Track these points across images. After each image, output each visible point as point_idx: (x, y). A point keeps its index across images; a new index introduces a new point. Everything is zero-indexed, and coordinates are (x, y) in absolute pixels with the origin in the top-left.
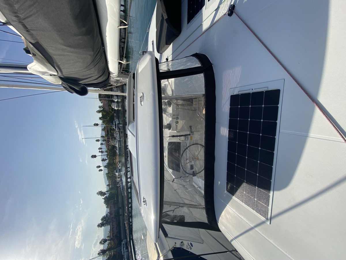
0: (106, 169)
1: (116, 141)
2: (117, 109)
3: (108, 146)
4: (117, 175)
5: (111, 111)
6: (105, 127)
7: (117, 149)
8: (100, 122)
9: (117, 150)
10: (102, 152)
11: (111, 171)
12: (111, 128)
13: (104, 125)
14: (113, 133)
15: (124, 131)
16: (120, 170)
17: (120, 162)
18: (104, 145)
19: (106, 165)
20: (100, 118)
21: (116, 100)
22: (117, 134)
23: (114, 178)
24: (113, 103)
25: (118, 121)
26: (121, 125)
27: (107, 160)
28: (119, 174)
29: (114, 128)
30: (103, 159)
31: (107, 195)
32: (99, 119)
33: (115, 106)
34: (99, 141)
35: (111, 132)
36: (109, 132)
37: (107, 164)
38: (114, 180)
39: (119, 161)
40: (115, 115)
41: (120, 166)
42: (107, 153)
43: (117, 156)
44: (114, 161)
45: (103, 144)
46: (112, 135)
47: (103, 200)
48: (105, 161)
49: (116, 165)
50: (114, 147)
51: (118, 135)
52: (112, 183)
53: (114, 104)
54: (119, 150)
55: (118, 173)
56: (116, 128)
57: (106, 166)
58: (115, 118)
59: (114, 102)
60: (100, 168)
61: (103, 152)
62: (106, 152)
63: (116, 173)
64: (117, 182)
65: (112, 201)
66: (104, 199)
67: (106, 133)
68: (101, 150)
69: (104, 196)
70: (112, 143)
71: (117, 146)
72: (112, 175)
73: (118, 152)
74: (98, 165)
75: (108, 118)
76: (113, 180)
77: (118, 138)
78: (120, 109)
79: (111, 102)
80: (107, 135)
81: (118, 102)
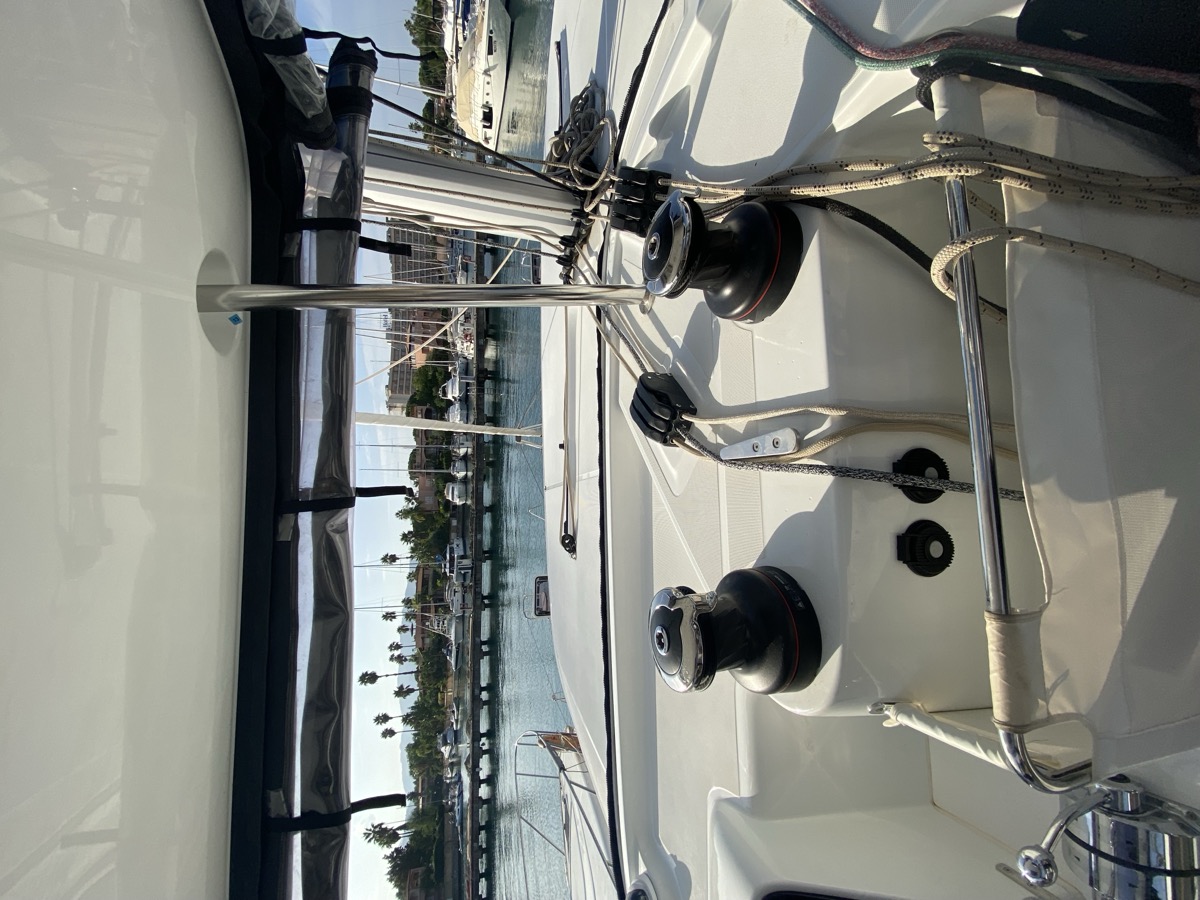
0: (409, 727)
1: (450, 620)
2: (461, 503)
3: (422, 634)
4: (446, 756)
5: (442, 511)
6: (418, 568)
7: (451, 652)
8: (404, 550)
9: (451, 656)
10: (400, 659)
11: (424, 737)
12: (438, 570)
13: (415, 559)
14: (443, 589)
15: (476, 584)
16: (457, 739)
17: (458, 700)
18: (409, 632)
19: (409, 711)
20: (405, 537)
21: (461, 475)
22: (455, 592)
23: (435, 767)
24: (450, 486)
25: (461, 546)
26: (467, 562)
27: (412, 690)
28: (453, 752)
29: (447, 570)
30: (401, 688)
31: (401, 843)
32: (402, 539)
33: (456, 493)
34: (394, 617)
35: (435, 586)
36: (430, 583)
37: (413, 708)
38: (434, 776)
39: (455, 699)
40: (454, 523)
41: (457, 721)
42: (418, 663)
43: (450, 679)
44: (437, 700)
45: (408, 629)
46: (439, 598)
47: (386, 866)
48: (408, 697)
49: (444, 713)
50: (441, 641)
51: (459, 596)
52: (426, 786)
53: (453, 489)
54: (457, 652)
55: (448, 748)
56: (451, 572)
57: (408, 715)
58: (453, 535)
59: (453, 479)
60: (388, 725)
61: (406, 660)
62: (415, 658)
63: (443, 749)
64: (445, 787)
65: (420, 870)
66: (391, 858)
67: (420, 589)
68: (396, 653)
69: (389, 846)
70: (435, 627)
71: (453, 638)
72: (427, 752)
73: (453, 662)
74: (381, 712)
75: (431, 534)
76: (431, 773)
77: (456, 610)
78: (469, 502)
79: (446, 482)
80: (421, 596)
81: (465, 480)
